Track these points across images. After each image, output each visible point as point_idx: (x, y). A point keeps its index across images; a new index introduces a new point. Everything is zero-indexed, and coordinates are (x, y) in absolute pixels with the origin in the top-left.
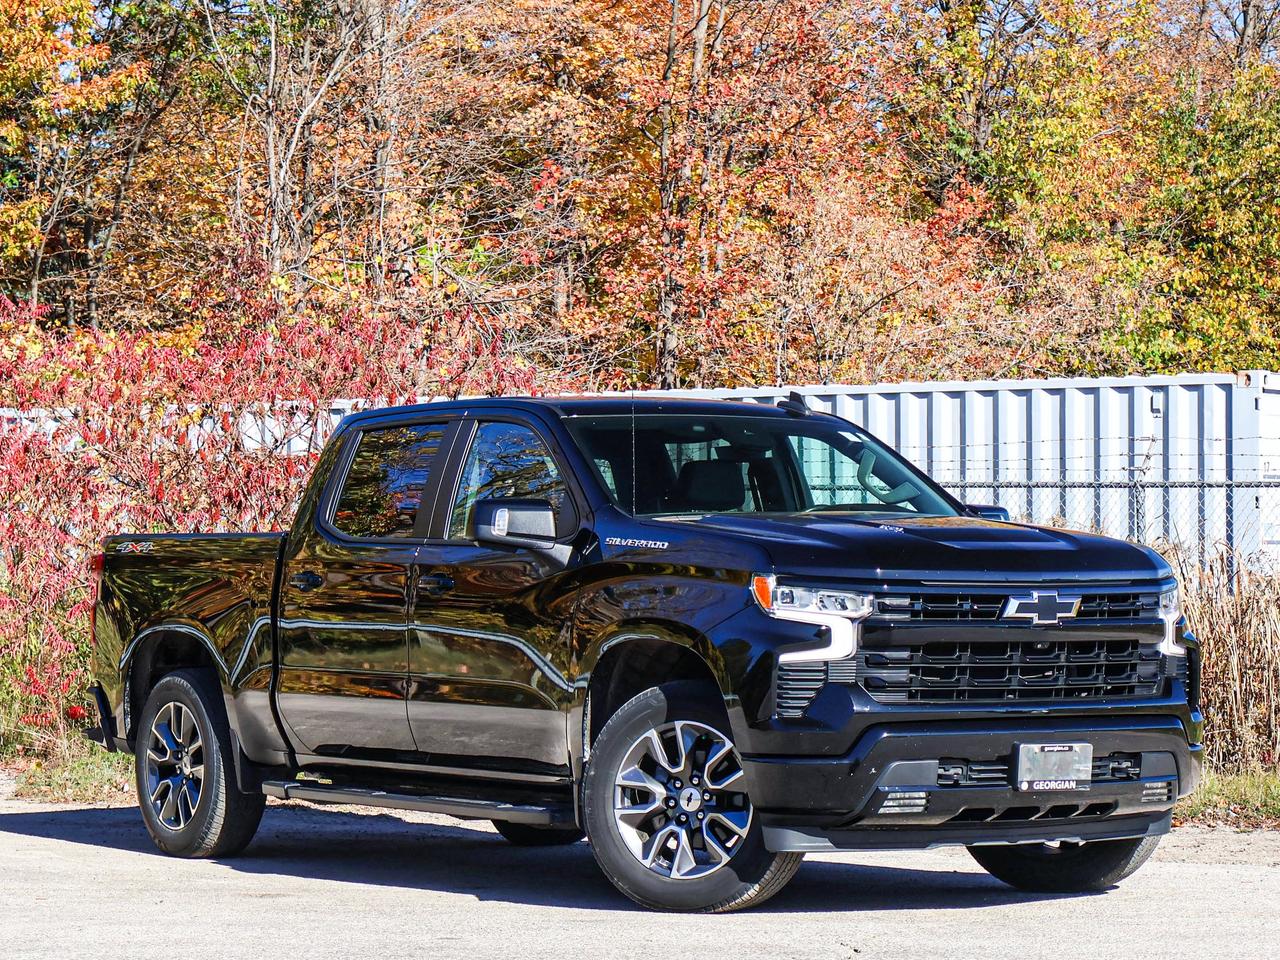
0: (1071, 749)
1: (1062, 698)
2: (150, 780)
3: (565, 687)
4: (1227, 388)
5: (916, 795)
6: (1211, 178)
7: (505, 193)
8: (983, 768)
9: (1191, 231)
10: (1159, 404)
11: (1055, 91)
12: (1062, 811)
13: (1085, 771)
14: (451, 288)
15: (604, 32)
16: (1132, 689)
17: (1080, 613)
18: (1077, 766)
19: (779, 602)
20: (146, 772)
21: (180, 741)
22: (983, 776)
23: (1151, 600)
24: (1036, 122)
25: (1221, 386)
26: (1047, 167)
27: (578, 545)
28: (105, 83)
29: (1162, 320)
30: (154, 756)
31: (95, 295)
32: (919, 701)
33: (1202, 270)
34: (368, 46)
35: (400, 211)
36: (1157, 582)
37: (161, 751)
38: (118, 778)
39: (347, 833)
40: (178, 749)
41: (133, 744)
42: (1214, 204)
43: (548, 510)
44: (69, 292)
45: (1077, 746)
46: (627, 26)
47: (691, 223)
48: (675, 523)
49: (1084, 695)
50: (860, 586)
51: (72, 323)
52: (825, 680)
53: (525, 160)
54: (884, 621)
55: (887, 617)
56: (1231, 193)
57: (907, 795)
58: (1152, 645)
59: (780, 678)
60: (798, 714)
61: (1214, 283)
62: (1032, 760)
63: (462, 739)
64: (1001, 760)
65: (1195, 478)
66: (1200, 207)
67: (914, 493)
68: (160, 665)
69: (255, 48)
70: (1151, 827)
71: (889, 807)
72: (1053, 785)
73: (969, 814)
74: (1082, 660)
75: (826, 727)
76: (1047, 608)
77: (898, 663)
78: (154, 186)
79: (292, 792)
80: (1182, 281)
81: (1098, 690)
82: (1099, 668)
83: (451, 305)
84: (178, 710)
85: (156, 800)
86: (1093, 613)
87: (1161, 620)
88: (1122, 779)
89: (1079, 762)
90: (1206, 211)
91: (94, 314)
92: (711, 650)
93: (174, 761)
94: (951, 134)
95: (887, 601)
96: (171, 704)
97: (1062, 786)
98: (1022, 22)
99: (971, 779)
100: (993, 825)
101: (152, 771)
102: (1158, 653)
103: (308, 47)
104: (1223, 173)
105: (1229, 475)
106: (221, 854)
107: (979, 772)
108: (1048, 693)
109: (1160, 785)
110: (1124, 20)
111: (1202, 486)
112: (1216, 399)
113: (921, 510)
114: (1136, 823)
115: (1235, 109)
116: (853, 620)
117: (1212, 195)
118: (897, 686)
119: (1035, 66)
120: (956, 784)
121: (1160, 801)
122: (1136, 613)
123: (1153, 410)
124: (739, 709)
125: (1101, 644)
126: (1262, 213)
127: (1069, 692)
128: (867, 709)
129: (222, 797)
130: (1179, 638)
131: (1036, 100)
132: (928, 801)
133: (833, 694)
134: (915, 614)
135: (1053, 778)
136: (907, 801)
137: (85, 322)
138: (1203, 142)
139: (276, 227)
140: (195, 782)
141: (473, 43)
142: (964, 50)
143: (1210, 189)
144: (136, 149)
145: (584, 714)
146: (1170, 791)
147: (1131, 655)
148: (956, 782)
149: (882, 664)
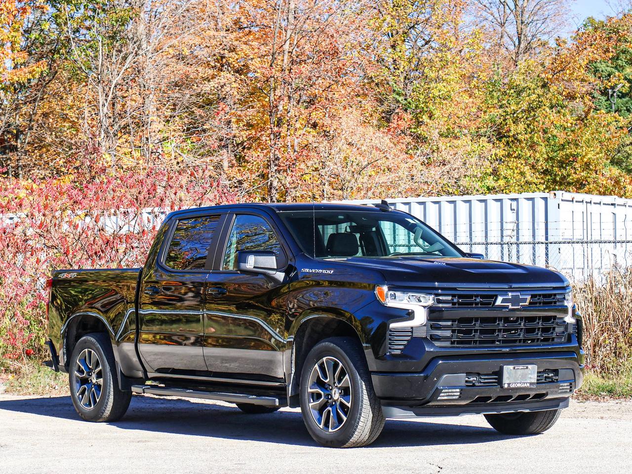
0: (527, 368)
1: (522, 344)
2: (76, 386)
3: (282, 341)
4: (545, 199)
5: (454, 390)
6: (508, 110)
7: (202, 118)
8: (486, 377)
9: (499, 133)
10: (514, 207)
11: (440, 72)
12: (522, 397)
13: (534, 378)
14: (180, 159)
15: (244, 46)
16: (553, 339)
17: (530, 303)
18: (530, 376)
19: (389, 298)
20: (74, 382)
21: (91, 367)
22: (486, 381)
23: (561, 297)
24: (433, 85)
25: (542, 198)
26: (437, 105)
27: (287, 273)
28: (26, 70)
29: (488, 171)
30: (78, 374)
31: (21, 164)
32: (456, 345)
33: (504, 150)
34: (140, 52)
35: (157, 125)
36: (564, 288)
37: (82, 372)
38: (52, 383)
39: (164, 408)
40: (90, 371)
41: (68, 368)
42: (509, 121)
43: (273, 256)
44: (9, 162)
45: (530, 367)
46: (253, 43)
47: (284, 130)
48: (334, 262)
49: (529, 342)
50: (427, 290)
51: (11, 176)
52: (412, 336)
53: (210, 103)
54: (439, 307)
55: (441, 305)
56: (517, 116)
57: (450, 391)
58: (562, 318)
59: (390, 335)
60: (398, 352)
61: (509, 155)
62: (509, 373)
63: (226, 365)
64: (494, 373)
65: (531, 240)
66: (503, 122)
67: (441, 247)
68: (80, 331)
69: (91, 53)
70: (561, 404)
71: (443, 396)
72: (519, 385)
73: (479, 399)
74: (530, 325)
75: (411, 358)
76: (515, 301)
77: (446, 328)
78: (45, 115)
79: (146, 390)
80: (496, 155)
81: (538, 339)
82: (539, 329)
83: (180, 167)
84: (90, 353)
85: (79, 395)
86: (536, 303)
87: (566, 306)
88: (550, 382)
89: (531, 374)
90: (506, 124)
91: (21, 172)
92: (354, 322)
93: (88, 376)
94: (394, 91)
95: (441, 298)
96: (86, 350)
97: (523, 386)
98: (423, 42)
99: (481, 382)
100: (490, 405)
101: (77, 382)
102: (565, 322)
103: (115, 53)
104: (514, 107)
105: (547, 239)
106: (111, 421)
107: (484, 379)
108: (515, 341)
109: (566, 384)
110: (469, 40)
111: (534, 244)
112: (540, 204)
113: (444, 255)
114: (554, 403)
115: (518, 79)
116: (424, 307)
117: (508, 117)
118: (446, 339)
119: (431, 61)
120: (474, 385)
121: (566, 392)
122: (555, 303)
123: (511, 209)
124: (370, 350)
125: (539, 318)
126: (530, 125)
127: (525, 341)
128: (432, 350)
129: (112, 393)
130: (574, 314)
131: (433, 75)
132: (461, 393)
133: (415, 343)
134: (454, 304)
135: (519, 382)
136: (450, 394)
137: (16, 176)
138: (505, 93)
139: (103, 132)
140: (98, 387)
141: (187, 52)
142: (400, 54)
143: (508, 115)
144: (38, 99)
145: (292, 353)
146: (571, 387)
147: (553, 323)
148: (474, 384)
149: (439, 328)
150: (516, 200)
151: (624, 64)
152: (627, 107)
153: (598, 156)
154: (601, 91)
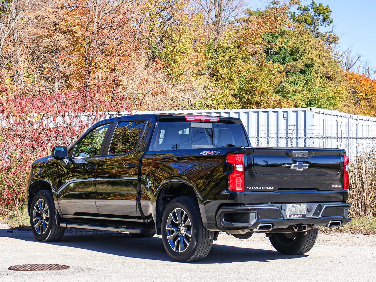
4: (305, 112)
6: (218, 60)
10: (285, 116)
25: (303, 111)
42: (219, 67)
56: (223, 64)
66: (215, 68)
83: (40, 89)
94: (153, 47)
104: (221, 58)
105: (305, 135)
112: (301, 115)
115: (224, 42)
131: (177, 38)
143: (218, 63)
150: (287, 112)
151: (278, 35)
152: (279, 60)
153: (269, 88)
154: (265, 51)
